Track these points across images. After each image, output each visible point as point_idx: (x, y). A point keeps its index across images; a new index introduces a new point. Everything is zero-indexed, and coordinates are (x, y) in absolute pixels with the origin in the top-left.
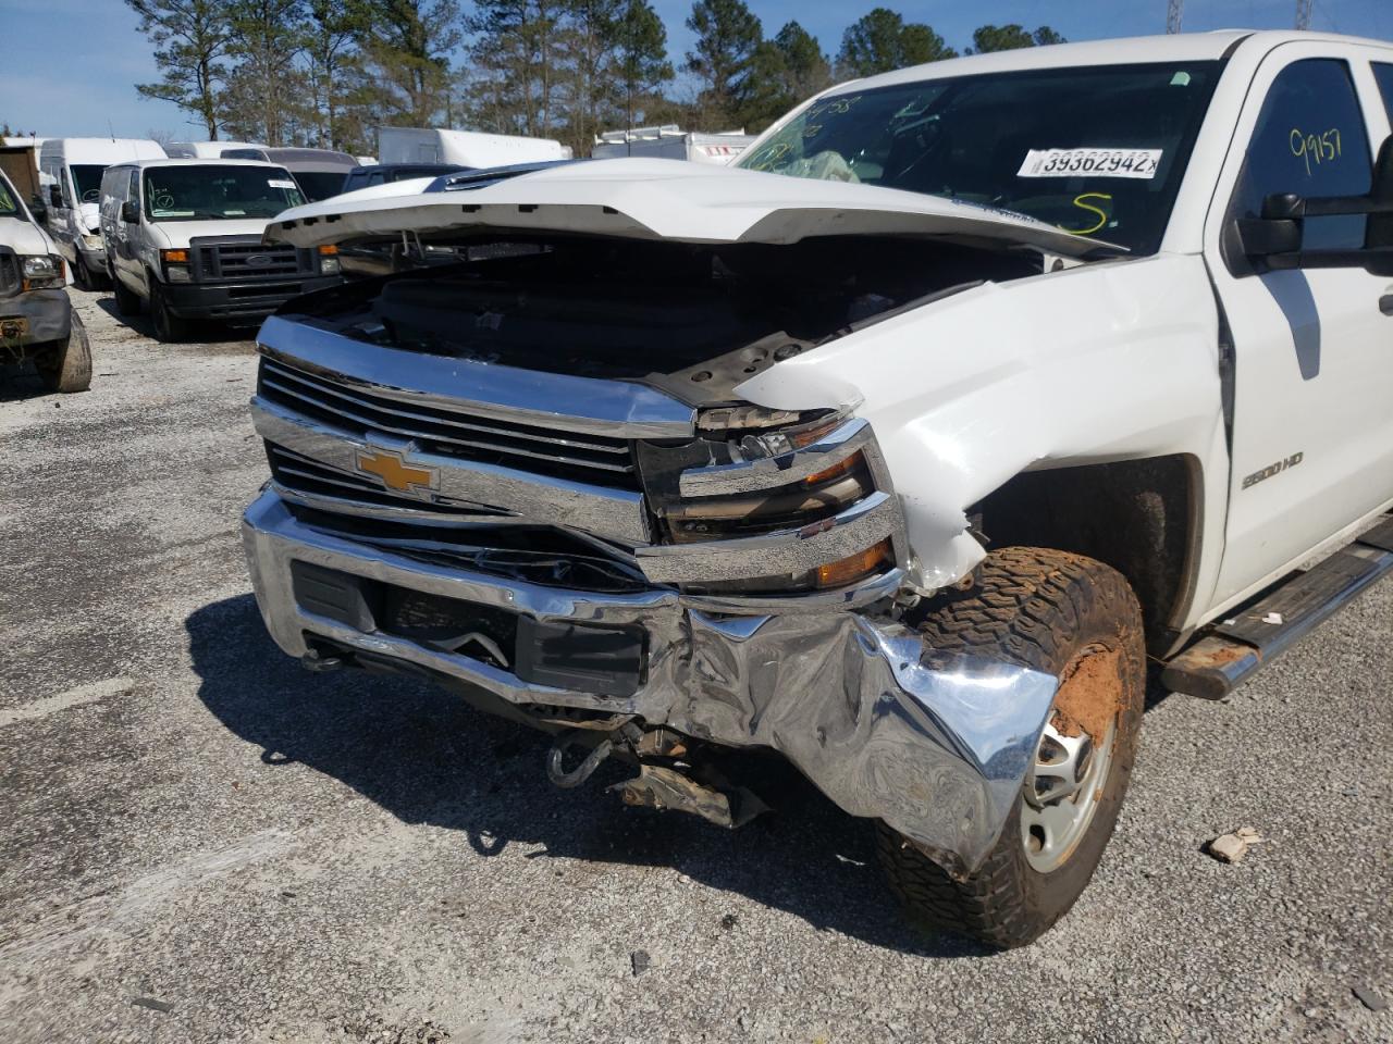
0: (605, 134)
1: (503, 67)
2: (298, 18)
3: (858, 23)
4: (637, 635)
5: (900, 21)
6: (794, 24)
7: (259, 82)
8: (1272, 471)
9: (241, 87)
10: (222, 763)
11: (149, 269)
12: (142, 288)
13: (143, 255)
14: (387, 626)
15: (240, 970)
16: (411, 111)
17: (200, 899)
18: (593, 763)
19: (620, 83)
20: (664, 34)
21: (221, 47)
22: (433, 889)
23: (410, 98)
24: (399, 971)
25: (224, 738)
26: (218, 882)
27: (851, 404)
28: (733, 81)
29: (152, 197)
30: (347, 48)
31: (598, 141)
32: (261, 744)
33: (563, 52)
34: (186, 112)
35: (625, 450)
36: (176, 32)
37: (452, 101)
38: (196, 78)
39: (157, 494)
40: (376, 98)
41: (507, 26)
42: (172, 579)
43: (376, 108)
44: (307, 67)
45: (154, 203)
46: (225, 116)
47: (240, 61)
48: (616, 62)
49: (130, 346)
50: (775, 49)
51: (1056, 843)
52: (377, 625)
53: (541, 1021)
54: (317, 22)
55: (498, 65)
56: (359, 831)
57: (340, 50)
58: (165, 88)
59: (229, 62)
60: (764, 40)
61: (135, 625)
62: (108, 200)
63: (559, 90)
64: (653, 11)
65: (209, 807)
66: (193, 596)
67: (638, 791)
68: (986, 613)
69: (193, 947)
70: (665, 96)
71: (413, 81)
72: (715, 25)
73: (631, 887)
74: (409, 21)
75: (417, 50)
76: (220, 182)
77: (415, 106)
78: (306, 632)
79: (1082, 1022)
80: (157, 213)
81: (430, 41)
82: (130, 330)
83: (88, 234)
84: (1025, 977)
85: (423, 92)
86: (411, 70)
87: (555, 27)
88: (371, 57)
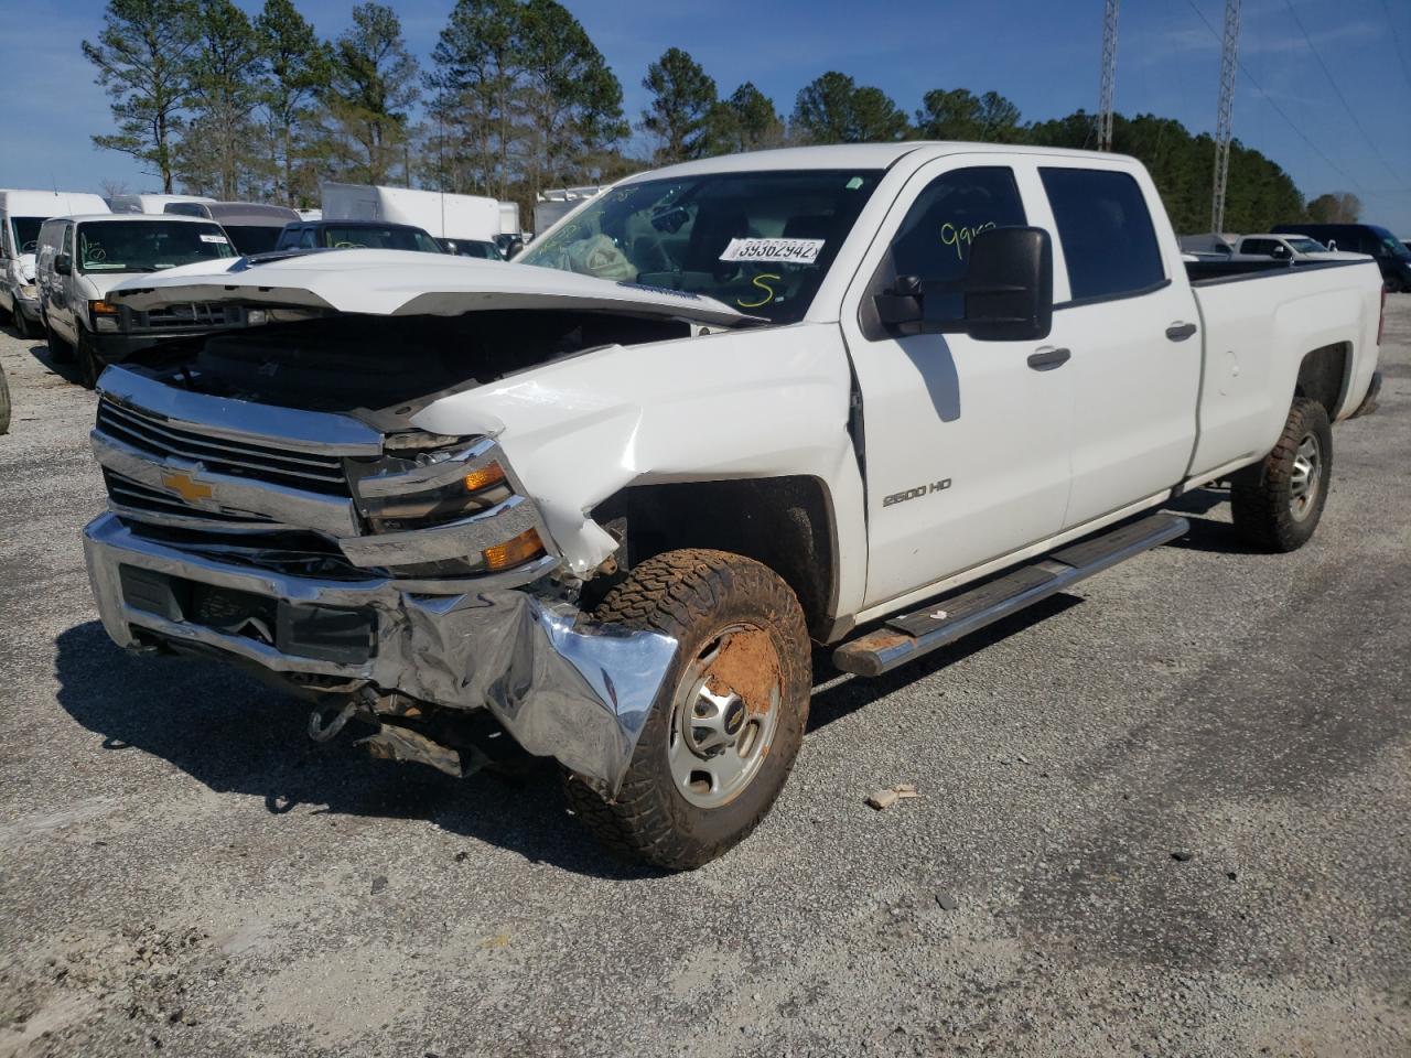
0: (547, 192)
1: (460, 123)
2: (259, 73)
3: (811, 85)
4: (368, 615)
5: (853, 84)
6: (749, 85)
7: (217, 135)
8: (916, 493)
9: (199, 139)
10: (67, 748)
11: (79, 319)
12: (72, 335)
13: (74, 305)
14: (192, 616)
15: (48, 896)
16: (368, 164)
17: (26, 848)
18: (342, 721)
19: (577, 139)
20: (621, 93)
21: (179, 100)
22: (225, 836)
23: (367, 152)
24: (180, 895)
25: (74, 728)
26: (43, 835)
27: (496, 430)
28: (688, 139)
29: (84, 251)
30: (306, 102)
31: (540, 198)
32: (105, 733)
33: (520, 108)
34: (141, 162)
35: (337, 466)
36: (135, 85)
37: (409, 155)
38: (152, 130)
39: (56, 528)
40: (333, 151)
41: (466, 83)
42: (55, 601)
43: (333, 161)
44: (265, 120)
45: (86, 256)
46: (181, 167)
47: (198, 114)
48: (572, 120)
49: (56, 392)
50: (730, 108)
51: (721, 786)
52: (184, 616)
53: (286, 926)
54: (277, 77)
55: (456, 121)
56: (176, 797)
57: (299, 104)
58: (121, 139)
59: (187, 115)
60: (719, 101)
61: (12, 639)
62: (47, 249)
63: (516, 146)
64: (610, 71)
65: (46, 782)
66: (72, 616)
67: (381, 746)
68: (642, 596)
69: (12, 881)
70: (621, 153)
71: (371, 135)
72: (671, 85)
73: (390, 833)
74: (368, 77)
75: (375, 105)
76: (153, 236)
77: (373, 160)
78: (132, 625)
79: (714, 921)
80: (89, 265)
81: (388, 96)
82: (59, 377)
83: (26, 283)
84: (684, 892)
85: (381, 148)
86: (369, 125)
87: (513, 85)
88: (329, 111)
